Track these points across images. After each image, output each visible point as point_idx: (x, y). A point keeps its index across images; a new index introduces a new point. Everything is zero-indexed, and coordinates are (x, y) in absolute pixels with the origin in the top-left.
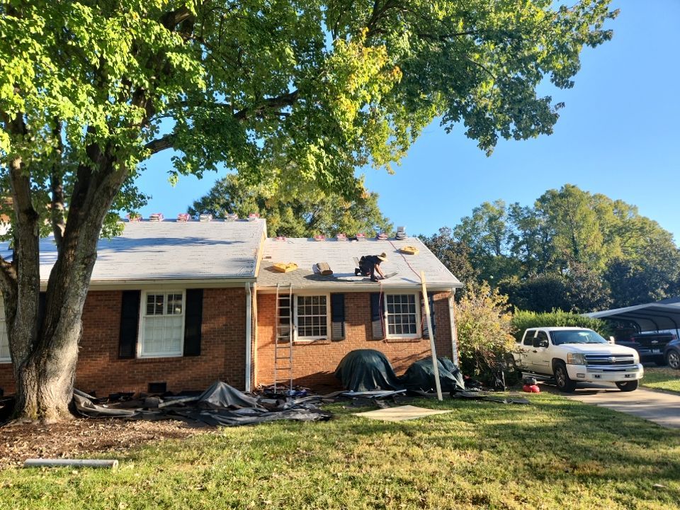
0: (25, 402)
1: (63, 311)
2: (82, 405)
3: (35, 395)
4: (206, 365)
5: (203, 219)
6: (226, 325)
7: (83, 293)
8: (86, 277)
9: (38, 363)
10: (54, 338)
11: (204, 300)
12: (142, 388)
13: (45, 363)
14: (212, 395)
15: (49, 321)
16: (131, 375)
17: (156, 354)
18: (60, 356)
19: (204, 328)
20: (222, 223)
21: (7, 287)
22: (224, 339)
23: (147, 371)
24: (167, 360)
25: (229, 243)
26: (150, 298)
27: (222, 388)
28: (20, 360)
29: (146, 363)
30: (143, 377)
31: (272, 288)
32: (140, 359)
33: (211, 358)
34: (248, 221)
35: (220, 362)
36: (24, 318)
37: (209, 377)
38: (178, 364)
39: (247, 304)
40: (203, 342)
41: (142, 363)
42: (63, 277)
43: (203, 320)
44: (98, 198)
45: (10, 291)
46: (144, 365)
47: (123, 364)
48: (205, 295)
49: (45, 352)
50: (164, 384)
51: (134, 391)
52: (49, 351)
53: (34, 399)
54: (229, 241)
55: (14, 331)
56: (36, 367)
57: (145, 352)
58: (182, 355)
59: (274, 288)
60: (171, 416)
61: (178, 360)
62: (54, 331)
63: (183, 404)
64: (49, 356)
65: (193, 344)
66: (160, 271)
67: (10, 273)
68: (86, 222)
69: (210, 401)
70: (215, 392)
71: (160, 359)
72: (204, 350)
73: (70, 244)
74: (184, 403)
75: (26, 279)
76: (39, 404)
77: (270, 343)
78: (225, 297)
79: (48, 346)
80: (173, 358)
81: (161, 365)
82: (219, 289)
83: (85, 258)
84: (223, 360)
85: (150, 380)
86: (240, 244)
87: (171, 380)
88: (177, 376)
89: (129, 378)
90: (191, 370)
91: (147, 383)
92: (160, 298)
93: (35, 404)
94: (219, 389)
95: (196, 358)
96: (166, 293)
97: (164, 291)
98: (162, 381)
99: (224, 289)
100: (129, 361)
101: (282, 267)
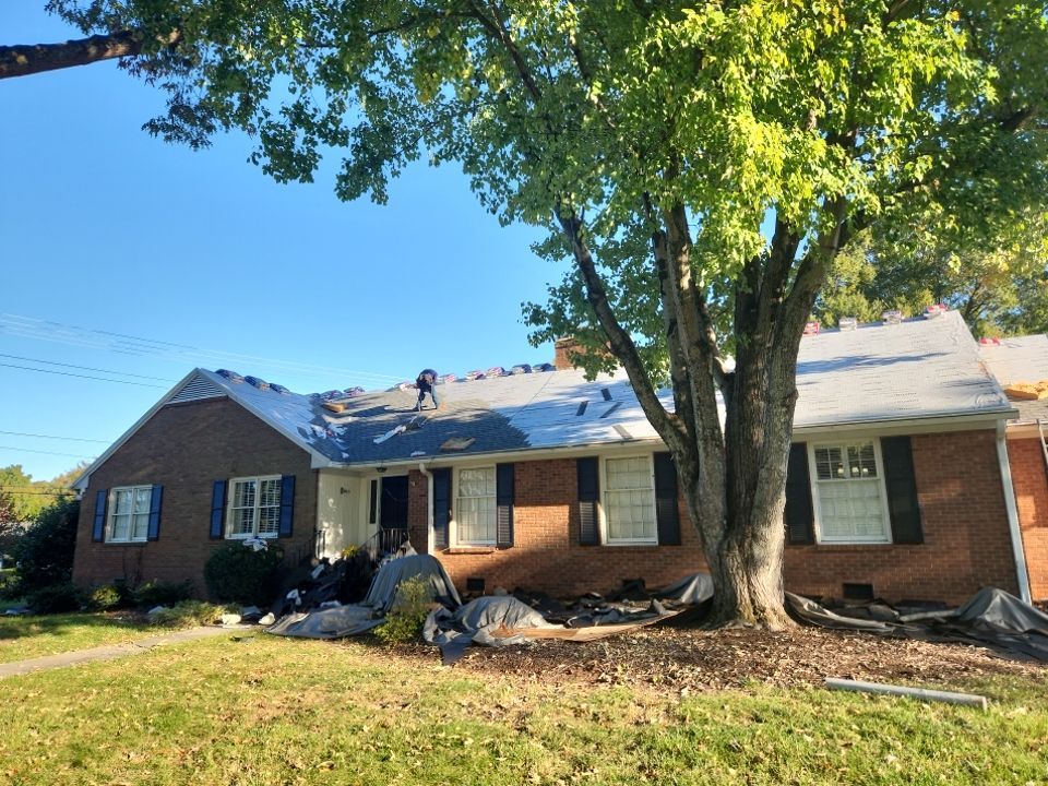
0: (736, 598)
1: (763, 473)
2: (806, 607)
3: (746, 590)
4: (938, 561)
5: (844, 326)
6: (963, 495)
7: (787, 447)
8: (788, 424)
9: (741, 546)
10: (755, 511)
11: (915, 454)
12: (833, 591)
13: (751, 545)
14: (988, 610)
15: (741, 487)
16: (812, 570)
17: (844, 538)
18: (768, 537)
19: (923, 499)
20: (881, 328)
21: (677, 444)
22: (964, 517)
23: (836, 565)
24: (868, 549)
25: (917, 358)
26: (820, 454)
27: (1002, 599)
28: (714, 540)
29: (835, 552)
30: (831, 573)
31: (1031, 428)
32: (823, 546)
33: (944, 548)
34: (926, 318)
35: (964, 556)
36: (712, 484)
37: (946, 579)
38: (886, 556)
39: (1001, 457)
40: (925, 523)
41: (828, 552)
42: (749, 426)
43: (919, 486)
44: (793, 310)
45: (684, 451)
46: (831, 556)
47: (797, 552)
48: (914, 446)
49: (748, 530)
50: (869, 587)
51: (822, 594)
52: (753, 529)
53: (746, 595)
54: (913, 355)
55: (700, 502)
56: (740, 551)
57: (826, 535)
58: (890, 541)
59: (1035, 428)
60: (955, 638)
61: (883, 549)
62: (752, 503)
63: (944, 621)
64: (754, 536)
65: (907, 526)
66: (833, 412)
67: (679, 426)
68: (779, 347)
69: (988, 618)
70: (991, 606)
71: (855, 546)
72: (927, 535)
73: (751, 382)
74: (944, 618)
75: (708, 432)
76: (753, 601)
77: (1032, 526)
78: (953, 448)
79: (749, 522)
80: (876, 546)
81: (858, 555)
82: (939, 435)
83: (785, 398)
84: (968, 553)
85: (844, 578)
86: (940, 358)
87: (879, 580)
88: (889, 574)
89: (810, 573)
90: (909, 566)
91: (840, 581)
92: (836, 453)
93: (748, 601)
94: (997, 600)
95: (916, 548)
96: (844, 445)
97: (841, 441)
98: (864, 582)
99: (949, 435)
100: (806, 548)
101: (1028, 390)
